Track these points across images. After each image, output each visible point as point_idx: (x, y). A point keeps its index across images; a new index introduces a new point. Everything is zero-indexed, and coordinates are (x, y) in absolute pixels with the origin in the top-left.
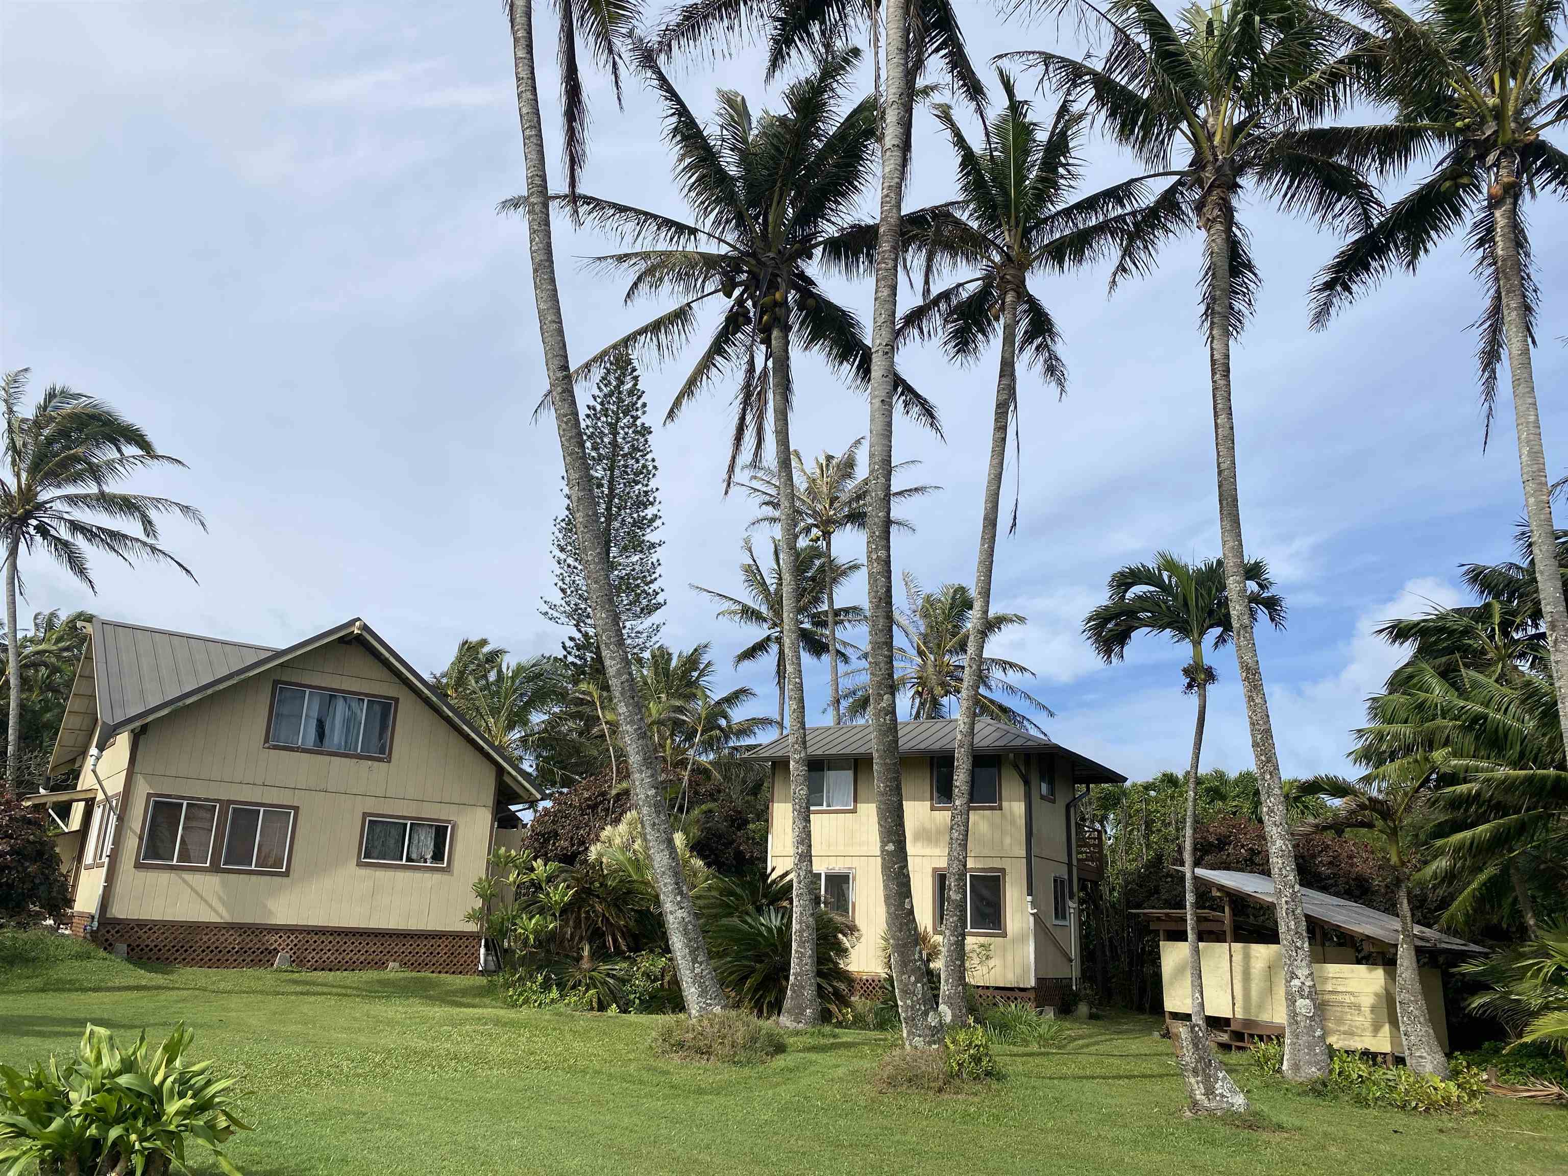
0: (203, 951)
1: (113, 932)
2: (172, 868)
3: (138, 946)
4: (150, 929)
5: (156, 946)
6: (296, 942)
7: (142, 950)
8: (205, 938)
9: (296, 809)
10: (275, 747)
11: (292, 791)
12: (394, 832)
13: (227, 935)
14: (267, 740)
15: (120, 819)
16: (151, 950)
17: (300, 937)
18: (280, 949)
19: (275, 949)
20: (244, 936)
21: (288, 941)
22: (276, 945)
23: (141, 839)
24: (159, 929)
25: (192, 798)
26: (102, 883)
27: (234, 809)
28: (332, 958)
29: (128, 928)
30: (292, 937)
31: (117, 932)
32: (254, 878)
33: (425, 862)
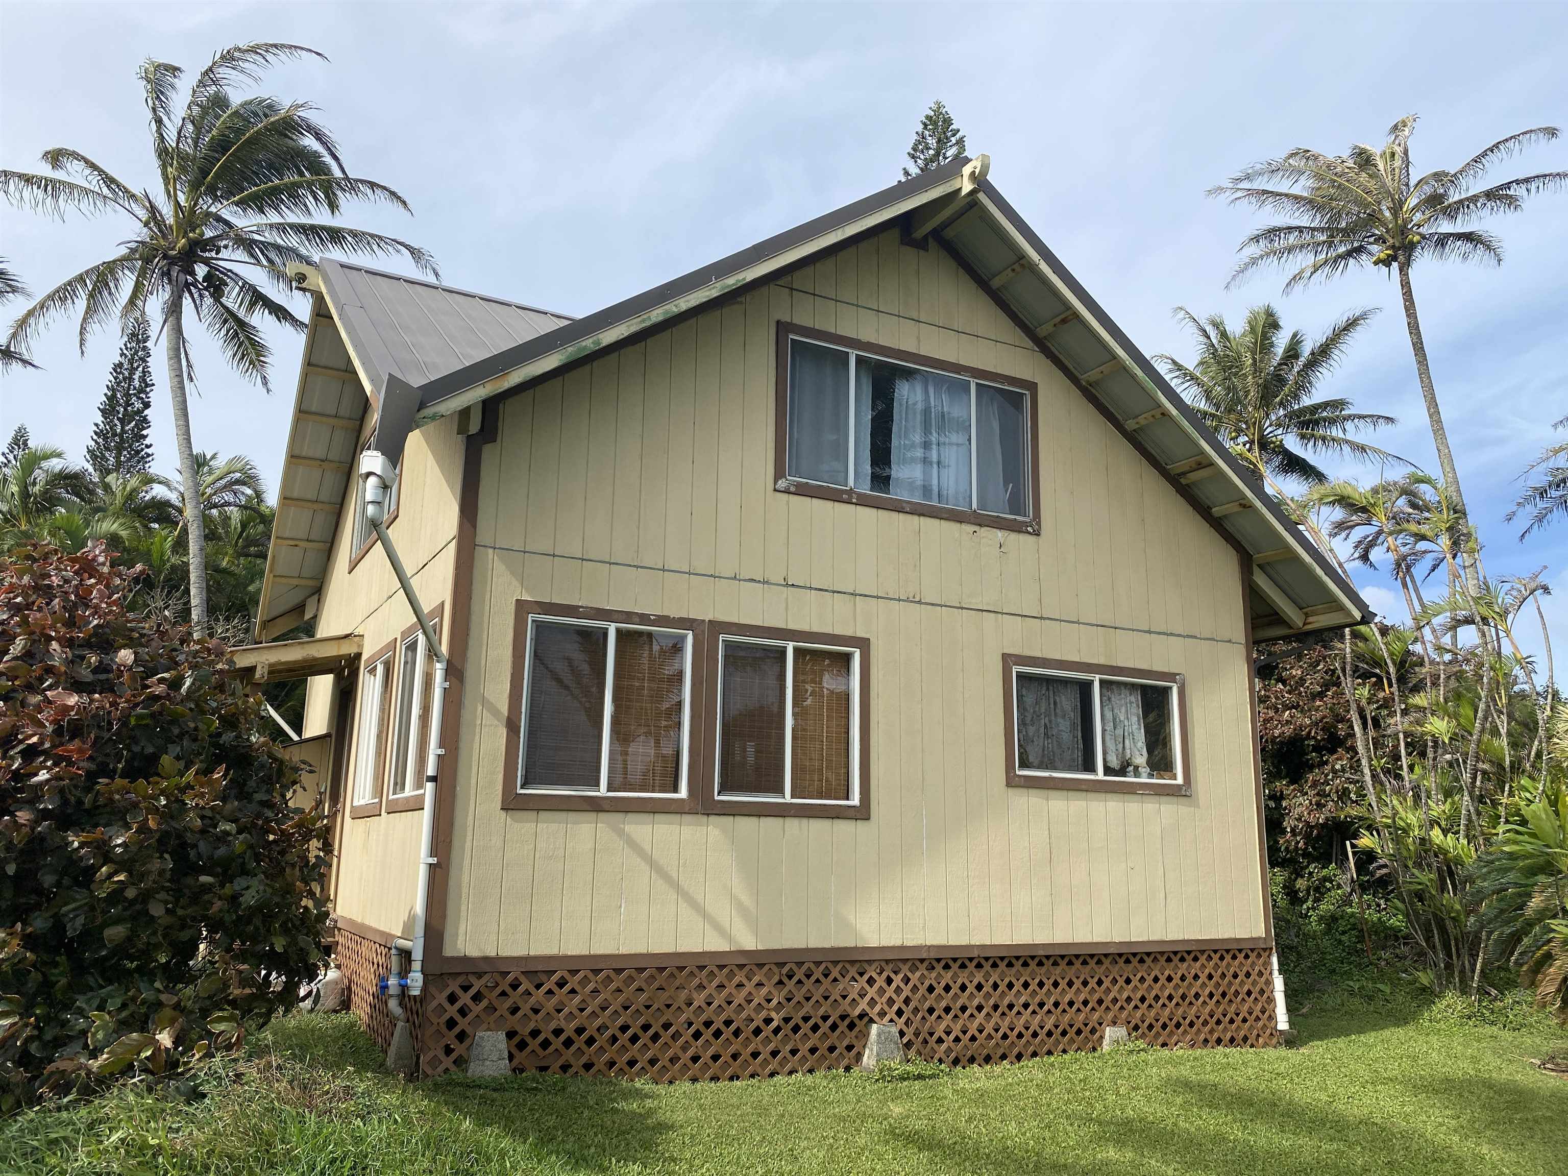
0: (697, 1035)
1: (465, 999)
2: (596, 806)
3: (535, 1033)
4: (561, 984)
5: (580, 1031)
6: (906, 991)
7: (546, 1044)
8: (699, 999)
9: (864, 644)
10: (802, 491)
11: (852, 597)
12: (1068, 702)
13: (749, 986)
14: (779, 474)
15: (455, 672)
16: (568, 1043)
17: (915, 978)
18: (874, 1013)
19: (861, 1016)
20: (791, 984)
21: (890, 992)
22: (863, 1005)
23: (512, 726)
24: (585, 981)
25: (628, 616)
26: (423, 858)
27: (728, 645)
28: (989, 1029)
29: (504, 986)
30: (897, 980)
31: (477, 998)
32: (793, 825)
33: (1137, 774)
